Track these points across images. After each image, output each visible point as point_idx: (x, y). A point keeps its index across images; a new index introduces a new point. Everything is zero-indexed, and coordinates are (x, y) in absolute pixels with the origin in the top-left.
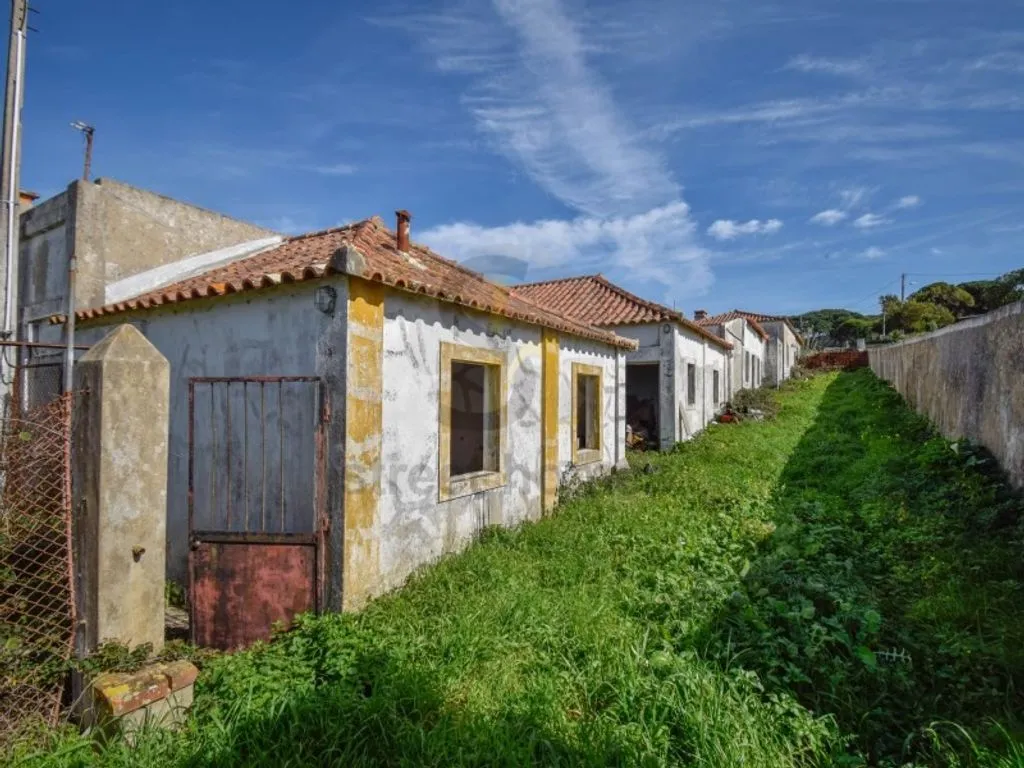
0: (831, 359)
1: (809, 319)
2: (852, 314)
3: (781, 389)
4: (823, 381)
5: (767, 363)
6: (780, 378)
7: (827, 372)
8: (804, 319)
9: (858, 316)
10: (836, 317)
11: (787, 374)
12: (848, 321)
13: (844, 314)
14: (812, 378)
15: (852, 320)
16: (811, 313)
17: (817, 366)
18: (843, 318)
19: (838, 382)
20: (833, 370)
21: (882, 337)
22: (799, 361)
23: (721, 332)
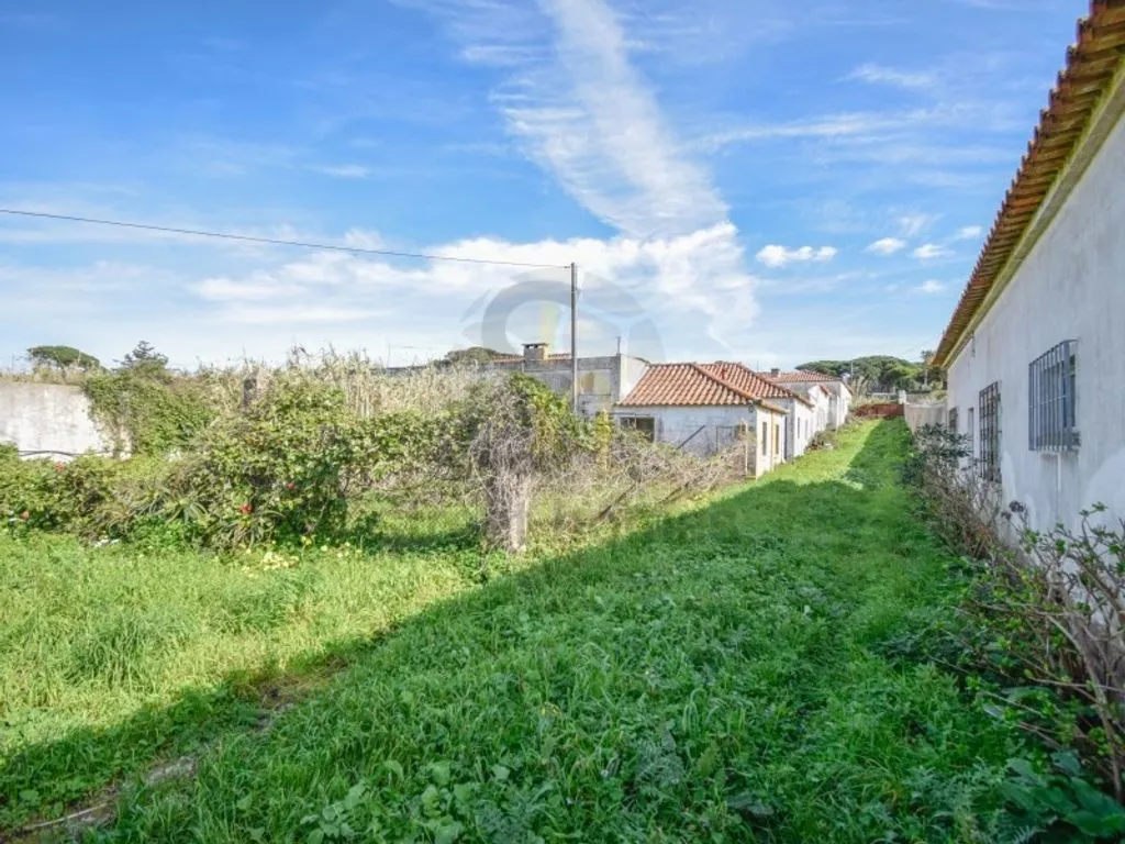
0: (876, 409)
1: (858, 365)
2: (900, 361)
3: (839, 432)
4: (869, 425)
5: (830, 414)
6: (838, 424)
7: (871, 419)
8: (855, 365)
9: (904, 363)
10: (884, 364)
11: (843, 421)
12: (896, 369)
13: (892, 361)
14: (860, 424)
15: (899, 368)
16: (861, 359)
17: (865, 414)
18: (891, 365)
19: (879, 428)
20: (877, 417)
21: (925, 386)
22: (851, 410)
23: (808, 397)
